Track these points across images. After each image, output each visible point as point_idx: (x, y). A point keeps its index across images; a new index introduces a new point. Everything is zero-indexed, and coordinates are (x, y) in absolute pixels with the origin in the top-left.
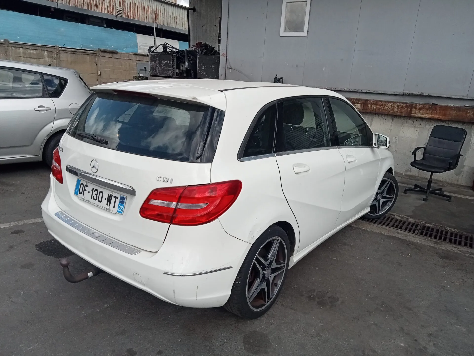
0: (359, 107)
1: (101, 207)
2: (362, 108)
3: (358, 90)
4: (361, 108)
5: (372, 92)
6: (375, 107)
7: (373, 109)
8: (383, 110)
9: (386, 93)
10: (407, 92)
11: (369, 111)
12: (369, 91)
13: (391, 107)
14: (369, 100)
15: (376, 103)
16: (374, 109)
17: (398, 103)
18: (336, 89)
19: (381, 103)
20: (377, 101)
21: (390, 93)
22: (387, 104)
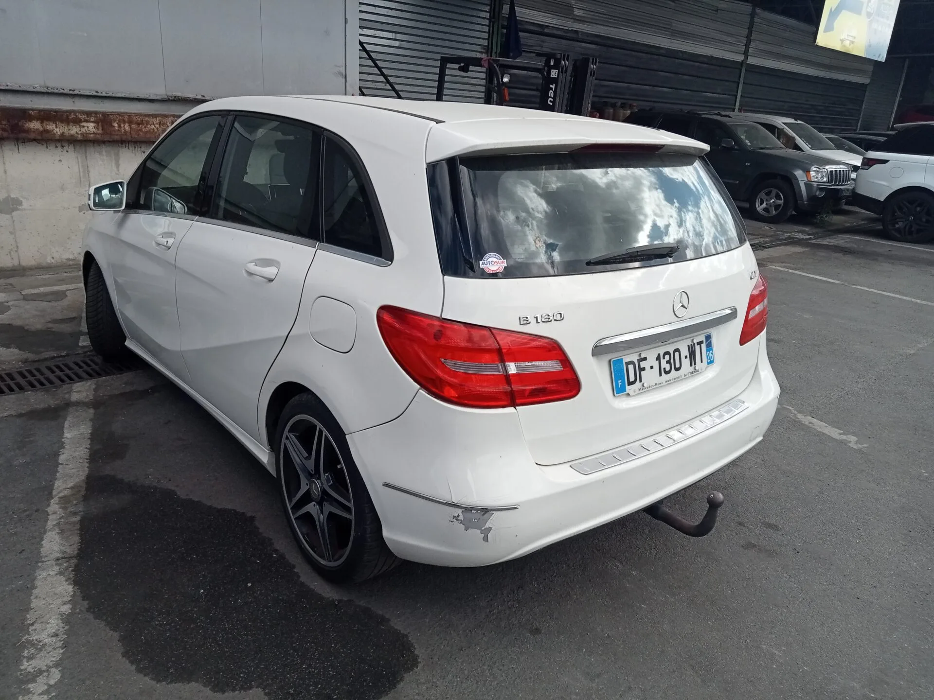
0: (94, 130)
1: (683, 377)
2: (100, 131)
3: (70, 90)
4: (98, 132)
5: (104, 94)
6: (127, 127)
7: (125, 132)
8: (147, 132)
9: (136, 96)
10: (178, 94)
11: (116, 138)
12: (97, 92)
13: (160, 126)
14: (112, 114)
15: (129, 118)
16: (127, 132)
17: (172, 118)
18: (11, 86)
19: (139, 119)
20: (130, 115)
21: (142, 96)
22: (151, 120)
